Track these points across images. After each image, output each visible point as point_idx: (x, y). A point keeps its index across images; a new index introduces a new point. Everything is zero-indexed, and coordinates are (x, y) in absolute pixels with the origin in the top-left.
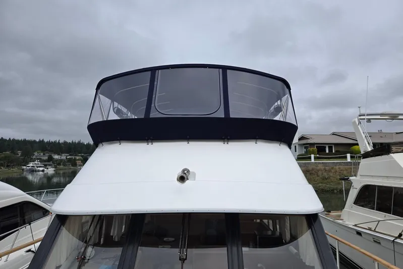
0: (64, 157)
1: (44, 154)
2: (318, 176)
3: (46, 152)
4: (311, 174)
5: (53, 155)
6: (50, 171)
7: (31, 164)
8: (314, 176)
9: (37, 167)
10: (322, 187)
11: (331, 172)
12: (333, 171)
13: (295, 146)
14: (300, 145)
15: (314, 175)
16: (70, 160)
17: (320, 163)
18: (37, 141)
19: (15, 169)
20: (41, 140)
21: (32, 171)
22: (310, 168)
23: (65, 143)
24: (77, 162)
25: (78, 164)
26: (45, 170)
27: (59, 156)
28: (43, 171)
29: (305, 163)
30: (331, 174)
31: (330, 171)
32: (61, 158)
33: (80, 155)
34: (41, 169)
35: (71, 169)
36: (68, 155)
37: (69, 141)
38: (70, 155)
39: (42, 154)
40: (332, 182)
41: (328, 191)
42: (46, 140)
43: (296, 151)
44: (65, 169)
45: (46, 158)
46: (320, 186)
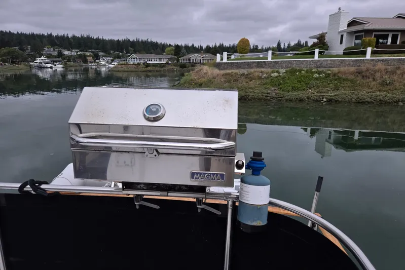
0: (74, 53)
1: (54, 50)
2: (374, 80)
3: (55, 47)
4: (363, 77)
5: (62, 51)
6: (59, 68)
7: (38, 60)
8: (367, 80)
9: (45, 63)
10: (381, 97)
11: (396, 73)
12: (398, 72)
13: (342, 36)
14: (350, 33)
15: (369, 78)
16: (80, 56)
17: (379, 60)
18: (46, 35)
19: (22, 66)
20: (49, 33)
21: (41, 68)
22: (363, 68)
23: (74, 37)
24: (88, 58)
25: (89, 60)
26: (53, 66)
27: (69, 52)
28: (51, 68)
29: (356, 61)
30: (396, 78)
31: (393, 73)
32: (71, 53)
33: (90, 51)
34: (49, 65)
35: (82, 66)
36: (78, 50)
37: (78, 35)
38: (81, 51)
39: (52, 49)
40: (396, 89)
41: (389, 103)
42: (54, 34)
43: (341, 43)
44: (76, 66)
45: (55, 54)
46: (377, 96)
